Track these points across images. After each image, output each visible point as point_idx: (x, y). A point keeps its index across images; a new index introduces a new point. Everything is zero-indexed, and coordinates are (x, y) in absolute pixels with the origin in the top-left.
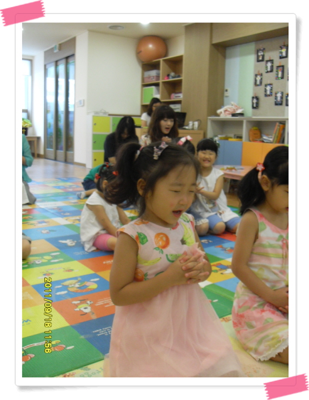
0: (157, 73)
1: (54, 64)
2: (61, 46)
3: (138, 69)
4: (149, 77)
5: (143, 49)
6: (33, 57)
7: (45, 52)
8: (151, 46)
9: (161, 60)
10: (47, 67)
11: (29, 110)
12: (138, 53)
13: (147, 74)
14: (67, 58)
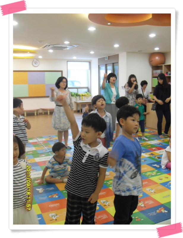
0: (161, 72)
1: (105, 65)
2: (109, 57)
3: (150, 69)
4: (156, 73)
5: (153, 59)
6: (91, 60)
7: (98, 59)
8: (157, 58)
9: (163, 65)
10: (100, 66)
11: (89, 87)
12: (150, 62)
13: (155, 71)
14: (113, 64)
